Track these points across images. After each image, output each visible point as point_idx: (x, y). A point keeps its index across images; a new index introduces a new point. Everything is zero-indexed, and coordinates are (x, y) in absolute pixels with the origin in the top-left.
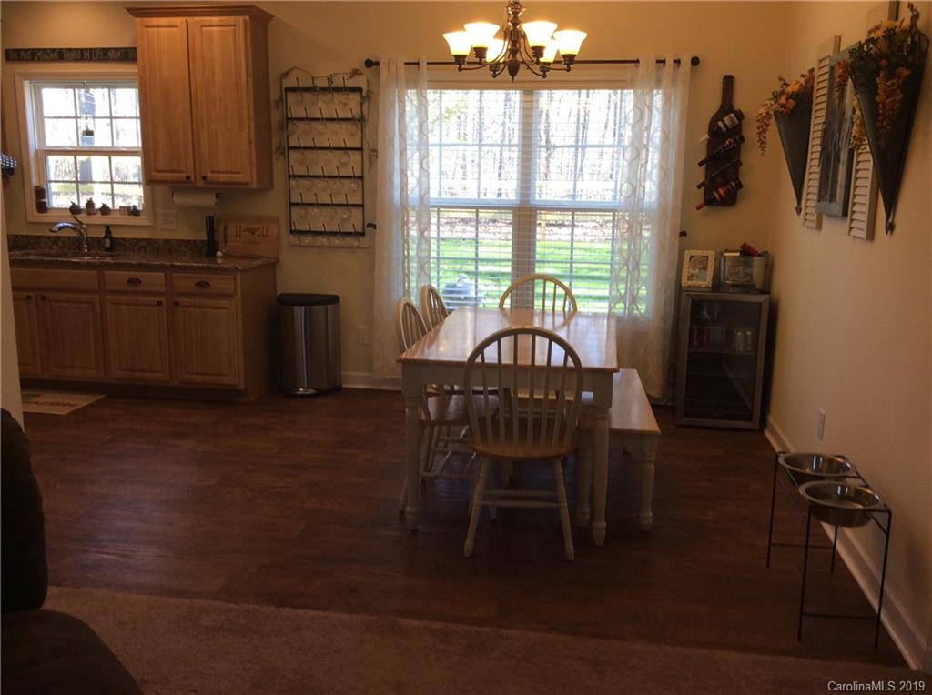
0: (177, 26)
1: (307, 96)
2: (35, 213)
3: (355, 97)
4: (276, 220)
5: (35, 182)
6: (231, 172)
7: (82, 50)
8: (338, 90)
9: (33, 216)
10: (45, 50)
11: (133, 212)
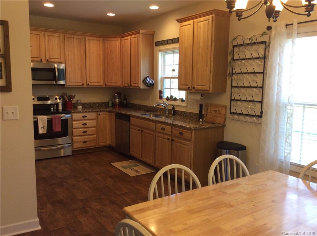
0: (190, 24)
1: (242, 48)
2: (159, 99)
3: (262, 46)
4: (226, 107)
5: (159, 88)
6: (203, 85)
7: (173, 39)
8: (254, 44)
9: (158, 100)
10: (164, 40)
11: (182, 100)
